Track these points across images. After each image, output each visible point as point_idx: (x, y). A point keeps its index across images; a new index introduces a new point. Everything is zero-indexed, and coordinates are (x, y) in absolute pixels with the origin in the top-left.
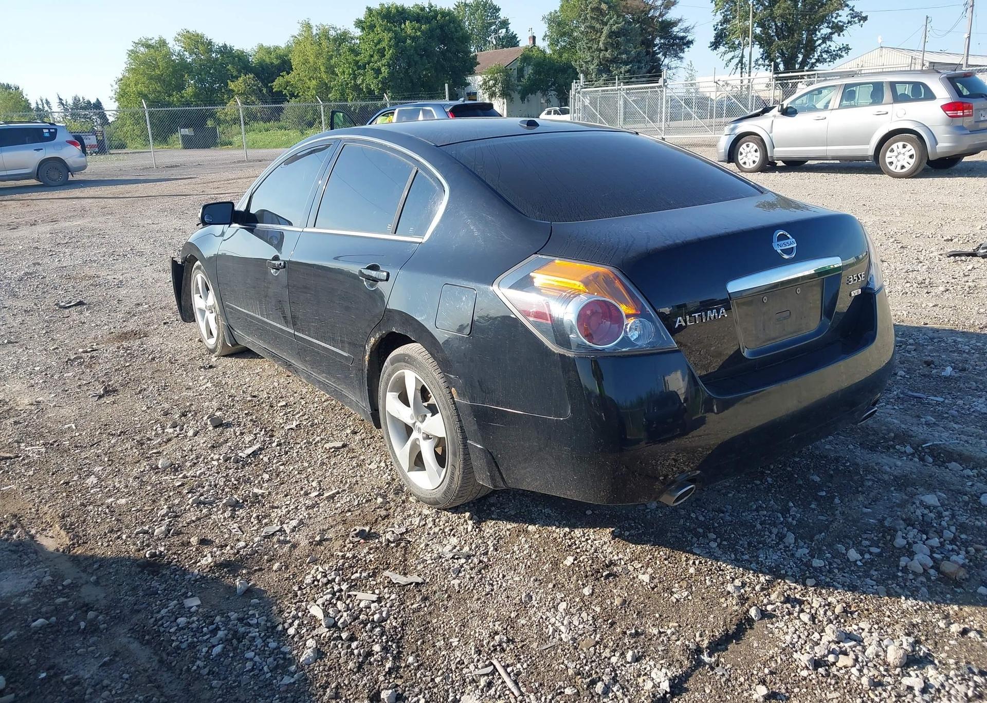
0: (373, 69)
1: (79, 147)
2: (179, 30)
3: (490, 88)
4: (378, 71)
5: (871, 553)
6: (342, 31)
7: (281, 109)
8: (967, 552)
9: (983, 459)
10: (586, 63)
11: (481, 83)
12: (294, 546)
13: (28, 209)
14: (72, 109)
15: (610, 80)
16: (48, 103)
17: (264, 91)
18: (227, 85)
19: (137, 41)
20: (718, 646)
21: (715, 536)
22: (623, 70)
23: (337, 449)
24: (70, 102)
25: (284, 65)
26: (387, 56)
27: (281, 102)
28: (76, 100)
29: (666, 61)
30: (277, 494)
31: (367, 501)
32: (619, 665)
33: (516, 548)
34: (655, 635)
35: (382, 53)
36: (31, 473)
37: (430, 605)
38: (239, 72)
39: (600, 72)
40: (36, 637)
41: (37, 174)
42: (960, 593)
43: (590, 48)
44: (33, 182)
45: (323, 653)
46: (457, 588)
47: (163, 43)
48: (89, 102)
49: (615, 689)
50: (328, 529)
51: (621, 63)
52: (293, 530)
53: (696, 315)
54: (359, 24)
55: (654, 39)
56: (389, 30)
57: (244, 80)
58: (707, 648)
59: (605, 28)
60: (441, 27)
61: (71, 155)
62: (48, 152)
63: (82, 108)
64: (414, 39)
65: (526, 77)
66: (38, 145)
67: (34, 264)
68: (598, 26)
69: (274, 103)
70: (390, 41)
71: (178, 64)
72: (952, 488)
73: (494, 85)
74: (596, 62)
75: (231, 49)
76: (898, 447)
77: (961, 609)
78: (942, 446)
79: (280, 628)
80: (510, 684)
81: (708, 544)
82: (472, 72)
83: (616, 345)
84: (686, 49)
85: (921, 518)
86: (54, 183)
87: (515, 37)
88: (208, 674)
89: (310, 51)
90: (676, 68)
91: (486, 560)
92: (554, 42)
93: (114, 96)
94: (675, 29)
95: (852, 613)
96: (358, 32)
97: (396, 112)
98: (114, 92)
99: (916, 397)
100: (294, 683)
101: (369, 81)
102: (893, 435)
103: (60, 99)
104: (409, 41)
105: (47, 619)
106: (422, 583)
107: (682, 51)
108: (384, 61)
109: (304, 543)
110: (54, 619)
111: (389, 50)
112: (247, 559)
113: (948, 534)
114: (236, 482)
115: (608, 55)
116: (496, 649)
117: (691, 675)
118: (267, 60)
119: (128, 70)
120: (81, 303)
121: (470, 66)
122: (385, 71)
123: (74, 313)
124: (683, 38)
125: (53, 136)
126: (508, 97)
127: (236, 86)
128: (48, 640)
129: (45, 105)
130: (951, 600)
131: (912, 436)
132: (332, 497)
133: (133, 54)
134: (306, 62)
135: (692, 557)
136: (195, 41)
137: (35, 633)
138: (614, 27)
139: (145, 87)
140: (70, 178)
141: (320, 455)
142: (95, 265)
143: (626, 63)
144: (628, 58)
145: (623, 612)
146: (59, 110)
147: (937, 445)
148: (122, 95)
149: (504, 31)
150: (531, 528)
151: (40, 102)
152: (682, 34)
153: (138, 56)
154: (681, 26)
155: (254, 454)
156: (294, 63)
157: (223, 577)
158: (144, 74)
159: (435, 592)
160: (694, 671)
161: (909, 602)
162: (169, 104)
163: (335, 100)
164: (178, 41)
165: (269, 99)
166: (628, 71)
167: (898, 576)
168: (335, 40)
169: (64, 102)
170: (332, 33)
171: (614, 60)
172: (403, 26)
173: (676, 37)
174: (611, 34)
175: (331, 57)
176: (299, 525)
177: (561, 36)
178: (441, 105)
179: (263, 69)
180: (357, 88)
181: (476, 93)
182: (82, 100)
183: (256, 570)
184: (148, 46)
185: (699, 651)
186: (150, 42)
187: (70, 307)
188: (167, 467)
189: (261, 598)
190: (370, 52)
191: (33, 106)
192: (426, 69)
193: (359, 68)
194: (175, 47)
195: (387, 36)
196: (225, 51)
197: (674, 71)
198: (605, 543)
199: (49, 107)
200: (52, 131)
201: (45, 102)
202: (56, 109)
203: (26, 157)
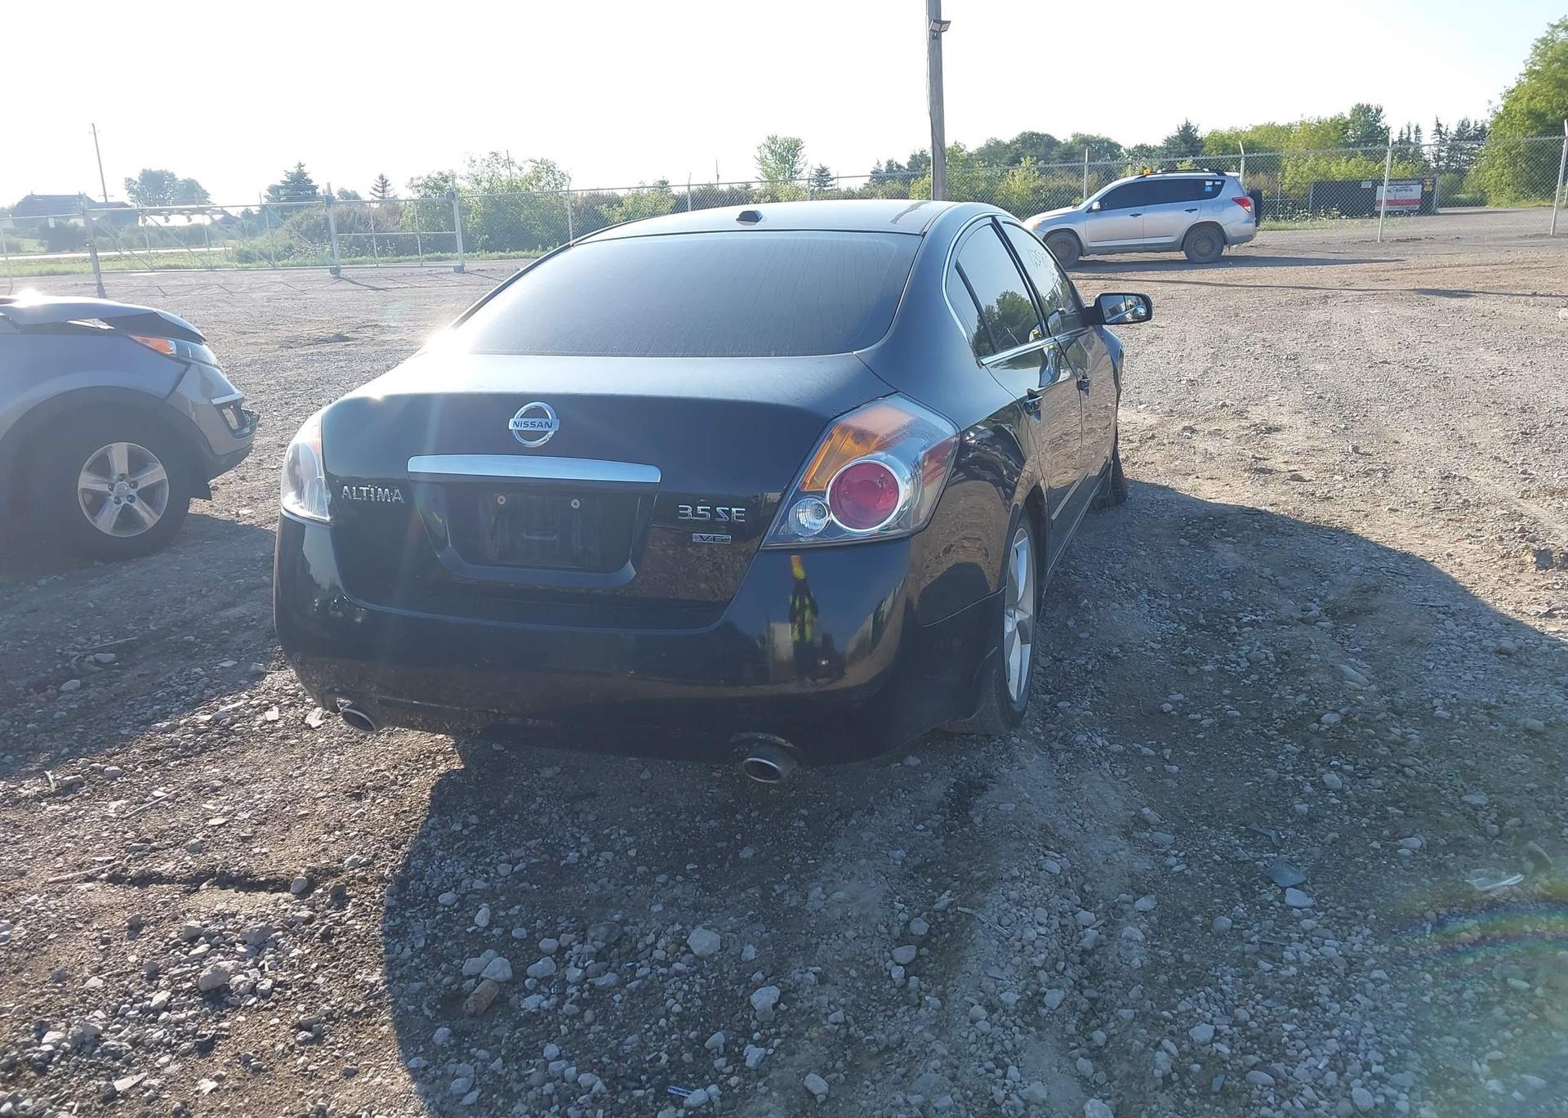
1: (1251, 209)
14: (1453, 140)
16: (1418, 130)
24: (1454, 129)
28: (1464, 125)
41: (1181, 245)
44: (1176, 255)
61: (1234, 219)
62: (1204, 214)
63: (1469, 138)
66: (1192, 204)
86: (1202, 258)
98: (1491, 112)
103: (1439, 125)
119: (1530, 73)
125: (1217, 190)
129: (1413, 135)
140: (1226, 252)
146: (1432, 142)
151: (1406, 131)
153: (1548, 48)
158: (1552, 79)
169: (1443, 129)
182: (1472, 125)
191: (1394, 136)
199: (1418, 138)
200: (1216, 183)
201: (1413, 129)
202: (1428, 138)
203: (1172, 220)
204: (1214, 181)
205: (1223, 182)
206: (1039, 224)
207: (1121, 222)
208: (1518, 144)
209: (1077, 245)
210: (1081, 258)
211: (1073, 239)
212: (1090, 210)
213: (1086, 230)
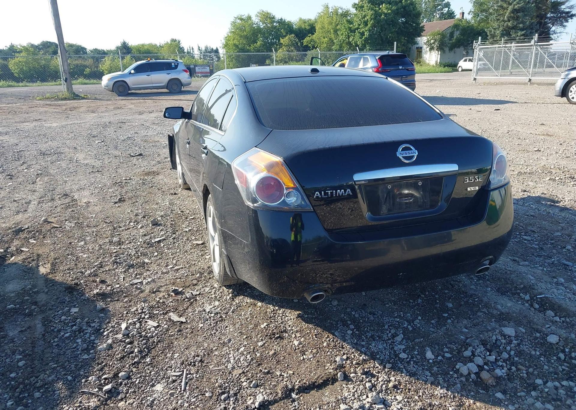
0: (359, 33)
1: (188, 73)
2: (258, 11)
3: (431, 44)
4: (362, 34)
5: (443, 356)
6: (346, 10)
7: (306, 55)
8: (510, 369)
9: (573, 312)
10: (495, 29)
11: (425, 41)
12: (142, 292)
13: (155, 104)
14: (204, 52)
15: (511, 40)
16: (193, 49)
17: (299, 44)
18: (279, 40)
19: (236, 17)
20: (304, 389)
21: (353, 327)
22: (519, 34)
23: (198, 245)
24: (204, 49)
25: (312, 30)
26: (369, 26)
27: (306, 51)
28: (206, 48)
29: (553, 28)
30: (155, 264)
31: (192, 275)
32: (245, 387)
33: (243, 313)
34: (277, 375)
35: (366, 24)
36: (60, 236)
37: (180, 335)
38: (287, 33)
39: (503, 35)
40: (5, 313)
41: (166, 87)
42: (482, 393)
43: (498, 20)
44: (165, 90)
45: (112, 347)
46: (199, 328)
47: (249, 18)
48: (213, 49)
49: (231, 399)
50: (164, 286)
51: (518, 30)
52: (147, 284)
53: (329, 192)
54: (355, 6)
55: (546, 14)
56: (372, 9)
57: (289, 38)
58: (297, 389)
59: (510, 7)
60: (404, 7)
61: (184, 77)
62: (173, 75)
63: (209, 52)
64: (386, 15)
65: (455, 37)
66: (168, 71)
67: (135, 133)
68: (505, 5)
69: (303, 51)
70: (371, 16)
71: (256, 29)
72: (534, 327)
73: (434, 43)
74: (501, 29)
75: (285, 21)
76: (521, 294)
77: (475, 404)
78: (550, 299)
79: (102, 330)
80: (183, 384)
81: (347, 331)
82: (420, 35)
83: (278, 204)
84: (570, 20)
85: (494, 341)
86: (174, 91)
87: (453, 13)
88: (56, 346)
89: (326, 21)
90: (560, 33)
91: (224, 317)
92: (476, 15)
93: (222, 46)
94: (563, 7)
95: (399, 389)
96: (353, 11)
97: (349, 59)
99: (565, 265)
100: (88, 359)
101: (356, 39)
102: (522, 286)
103: (199, 47)
104: (383, 16)
105: (15, 305)
106: (185, 323)
107: (567, 21)
108: (367, 28)
109: (147, 291)
110: (18, 306)
111: (370, 21)
112: (115, 294)
113: (505, 355)
114: (140, 255)
115: (510, 24)
116: (191, 364)
117: (278, 402)
118: (303, 27)
119: (231, 32)
120: (141, 155)
121: (419, 31)
122: (367, 34)
123: (134, 160)
124: (568, 13)
125: (176, 67)
126: (442, 51)
127: (284, 41)
128: (9, 315)
129: (191, 50)
130: (472, 396)
131: (533, 289)
132: (178, 270)
133: (234, 24)
134: (323, 27)
135: (331, 336)
136: (267, 17)
137: (7, 311)
138: (516, 7)
139: (238, 41)
140: (183, 89)
141: (188, 247)
142: (161, 135)
143: (522, 30)
144: (524, 27)
145: (271, 359)
146: (197, 53)
147: (547, 297)
148: (226, 46)
149: (447, 9)
150: (260, 304)
151: (189, 49)
152: (567, 10)
153: (236, 25)
154: (568, 4)
155: (159, 242)
156: (317, 28)
157: (98, 301)
158: (238, 34)
159: (187, 328)
160: (282, 400)
161: (442, 391)
162: (248, 51)
163: (336, 51)
164: (257, 16)
165: (301, 49)
166: (523, 35)
167: (449, 374)
168: (342, 15)
169: (201, 49)
170: (340, 11)
171: (514, 28)
172: (381, 6)
173: (563, 12)
174: (514, 11)
175: (337, 25)
176: (151, 281)
177: (481, 12)
178: (374, 55)
179: (300, 31)
180: (349, 43)
181: (421, 48)
182: (209, 48)
183: (115, 300)
184: (241, 19)
185: (292, 390)
186: (243, 17)
187: (135, 156)
188: (116, 242)
189: (105, 314)
190: (359, 22)
191: (186, 51)
192: (391, 33)
193: (351, 31)
194: (255, 19)
195: (370, 12)
196: (281, 22)
197: (558, 35)
198: (291, 319)
199: (193, 51)
200: (176, 64)
201: (191, 48)
202: (196, 52)
203: (162, 77)
204: (175, 63)
205: (178, 64)
206: (110, 79)
207: (143, 78)
208: (232, 55)
209: (127, 87)
210: (129, 92)
211: (125, 84)
212: (130, 73)
213: (130, 81)
